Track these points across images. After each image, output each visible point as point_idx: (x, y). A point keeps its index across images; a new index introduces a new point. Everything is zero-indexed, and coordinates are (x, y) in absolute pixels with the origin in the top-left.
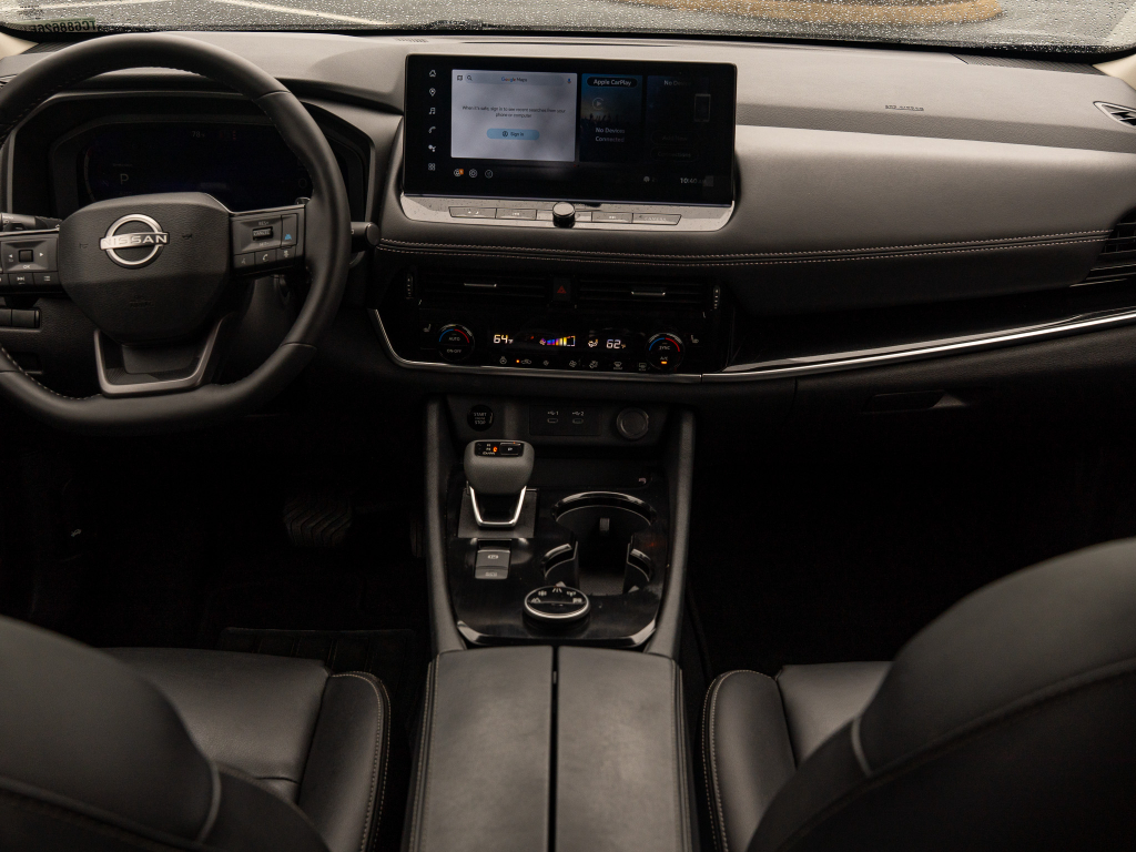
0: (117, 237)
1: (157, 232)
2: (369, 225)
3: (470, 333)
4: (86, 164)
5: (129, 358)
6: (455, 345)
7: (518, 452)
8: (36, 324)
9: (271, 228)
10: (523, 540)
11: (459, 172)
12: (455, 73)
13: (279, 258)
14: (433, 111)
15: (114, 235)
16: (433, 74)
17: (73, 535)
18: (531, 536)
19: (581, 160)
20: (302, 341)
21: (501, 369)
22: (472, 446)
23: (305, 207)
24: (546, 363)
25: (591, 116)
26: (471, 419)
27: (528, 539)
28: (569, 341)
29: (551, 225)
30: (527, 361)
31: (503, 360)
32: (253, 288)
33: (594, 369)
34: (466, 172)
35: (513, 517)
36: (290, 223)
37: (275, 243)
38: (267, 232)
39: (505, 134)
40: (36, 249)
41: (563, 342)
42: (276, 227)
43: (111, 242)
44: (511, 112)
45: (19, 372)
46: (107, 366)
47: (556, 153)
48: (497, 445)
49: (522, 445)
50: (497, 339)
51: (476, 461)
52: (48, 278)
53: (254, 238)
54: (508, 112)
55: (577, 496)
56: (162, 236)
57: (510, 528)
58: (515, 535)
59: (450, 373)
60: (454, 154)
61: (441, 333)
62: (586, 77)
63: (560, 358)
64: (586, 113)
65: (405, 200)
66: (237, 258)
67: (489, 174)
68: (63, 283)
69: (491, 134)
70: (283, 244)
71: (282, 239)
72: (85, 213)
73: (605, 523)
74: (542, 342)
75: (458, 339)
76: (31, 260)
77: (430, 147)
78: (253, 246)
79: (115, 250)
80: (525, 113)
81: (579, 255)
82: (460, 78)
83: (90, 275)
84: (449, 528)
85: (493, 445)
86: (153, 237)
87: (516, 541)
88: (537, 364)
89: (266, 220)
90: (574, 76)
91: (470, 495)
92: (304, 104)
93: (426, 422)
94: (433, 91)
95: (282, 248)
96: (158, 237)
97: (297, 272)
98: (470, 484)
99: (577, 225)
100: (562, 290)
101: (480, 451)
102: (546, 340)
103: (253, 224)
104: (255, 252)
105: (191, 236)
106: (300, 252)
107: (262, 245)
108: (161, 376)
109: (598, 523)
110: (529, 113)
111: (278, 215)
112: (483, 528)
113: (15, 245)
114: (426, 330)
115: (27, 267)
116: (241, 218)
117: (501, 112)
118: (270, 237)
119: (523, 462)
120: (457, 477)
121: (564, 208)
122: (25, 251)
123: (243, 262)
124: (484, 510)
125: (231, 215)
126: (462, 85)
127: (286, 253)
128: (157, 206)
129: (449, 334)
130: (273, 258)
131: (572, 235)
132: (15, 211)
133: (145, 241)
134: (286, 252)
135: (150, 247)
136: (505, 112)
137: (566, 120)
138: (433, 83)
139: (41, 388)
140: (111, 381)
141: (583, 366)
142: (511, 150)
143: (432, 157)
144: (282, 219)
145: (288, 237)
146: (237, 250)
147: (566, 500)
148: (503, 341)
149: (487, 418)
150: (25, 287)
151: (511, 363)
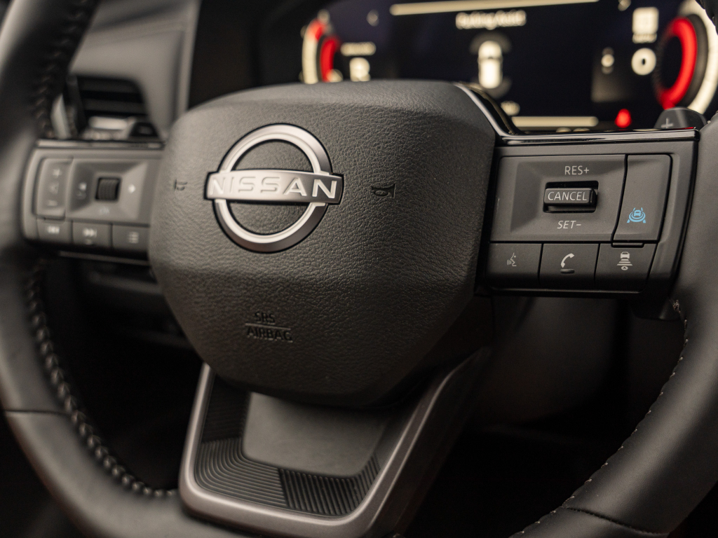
0: (240, 175)
1: (318, 171)
9: (594, 185)
13: (603, 268)
15: (234, 169)
23: (696, 139)
36: (648, 177)
37: (599, 227)
38: (581, 196)
40: (123, 178)
42: (609, 185)
43: (225, 185)
52: (133, 237)
53: (546, 207)
56: (327, 182)
66: (498, 251)
71: (618, 221)
76: (114, 198)
78: (542, 226)
79: (229, 202)
89: (585, 164)
95: (617, 243)
96: (318, 184)
103: (550, 171)
104: (543, 242)
105: (390, 189)
106: (663, 260)
107: (566, 226)
111: (617, 153)
115: (105, 211)
118: (588, 209)
122: (108, 181)
123: (511, 262)
127: (625, 260)
130: (586, 268)
134: (625, 256)
144: (627, 164)
146: (504, 228)
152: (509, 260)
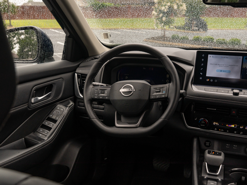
0: (124, 89)
2: (184, 91)
3: (207, 121)
4: (119, 74)
5: (122, 118)
6: (203, 124)
7: (220, 154)
8: (103, 109)
9: (160, 90)
10: (220, 180)
11: (208, 80)
12: (209, 55)
13: (161, 97)
14: (202, 64)
16: (203, 55)
17: (105, 159)
18: (223, 179)
19: (242, 78)
20: (165, 118)
21: (215, 132)
22: (207, 151)
23: (169, 85)
24: (228, 131)
25: (246, 67)
26: (205, 144)
27: (221, 179)
28: (235, 126)
29: (232, 95)
30: (222, 130)
31: (216, 129)
32: (153, 105)
33: (241, 134)
34: (210, 80)
35: (217, 172)
36: (165, 89)
37: (161, 93)
38: (159, 90)
39: (221, 71)
40: (105, 91)
41: (233, 126)
43: (122, 90)
44: (223, 66)
45: (98, 119)
46: (117, 120)
47: (235, 76)
48: (214, 152)
49: (221, 153)
50: (214, 123)
51: (208, 155)
52: (107, 98)
53: (156, 92)
54: (222, 66)
55: (236, 169)
56: (134, 90)
57: (216, 176)
58: (218, 178)
59: (201, 131)
60: (207, 75)
61: (200, 120)
62: (245, 57)
63: (232, 130)
64: (244, 67)
65: (193, 86)
66: (151, 96)
67: (216, 81)
68: (110, 99)
69: (217, 71)
70: (162, 94)
71: (162, 92)
72: (117, 83)
73: (243, 178)
74: (227, 125)
75: (204, 122)
76: (104, 93)
77: (201, 73)
78: (155, 94)
79: (123, 92)
80: (227, 66)
81: (240, 103)
82: (210, 57)
83: (116, 97)
84: (199, 173)
85: (213, 152)
86: (132, 90)
87: (218, 179)
88: (225, 131)
89: (159, 88)
90: (241, 57)
91: (206, 164)
92: (172, 62)
93: (193, 143)
94: (203, 60)
96: (133, 90)
97: (165, 101)
98: (206, 161)
99: (239, 95)
100: (234, 112)
101: (209, 153)
102: (228, 125)
103: (156, 88)
104: (155, 95)
105: (141, 90)
106: (166, 96)
107: (158, 94)
108: (129, 124)
109: (241, 178)
110: (228, 66)
111: (162, 87)
112: (209, 174)
113: (101, 90)
114: (196, 119)
115: (103, 95)
116: (153, 87)
117: (220, 65)
118: (160, 92)
119: (221, 157)
120: (202, 159)
121: (236, 91)
122: (103, 91)
124: (209, 169)
125: (150, 86)
126: (211, 58)
127: (163, 96)
128: (134, 82)
129: (202, 121)
130: (160, 97)
131: (238, 98)
132: (102, 83)
133: (130, 90)
135: (131, 92)
136: (221, 66)
137: (238, 68)
138: (203, 58)
139: (102, 123)
140: (118, 123)
141: (238, 133)
142: (223, 75)
143: (201, 76)
144: (163, 88)
145: (164, 92)
146: (151, 94)
147: (232, 169)
148: (216, 124)
149: (210, 144)
150: (102, 99)
151: (218, 130)
152: (152, 97)
